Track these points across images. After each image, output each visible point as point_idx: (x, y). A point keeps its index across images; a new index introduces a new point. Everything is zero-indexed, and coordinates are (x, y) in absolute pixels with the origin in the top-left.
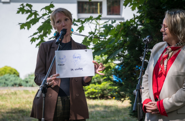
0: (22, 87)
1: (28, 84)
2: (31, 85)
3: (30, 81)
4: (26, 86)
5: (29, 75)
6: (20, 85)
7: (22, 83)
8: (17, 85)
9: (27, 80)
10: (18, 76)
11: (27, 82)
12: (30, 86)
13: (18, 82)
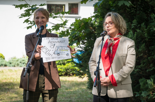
0: (7, 67)
1: (11, 65)
2: (14, 66)
3: (13, 63)
4: (10, 66)
5: (12, 58)
6: (6, 66)
7: (7, 64)
8: (3, 66)
9: (10, 62)
10: (4, 59)
11: (10, 63)
12: (12, 66)
13: (4, 63)
